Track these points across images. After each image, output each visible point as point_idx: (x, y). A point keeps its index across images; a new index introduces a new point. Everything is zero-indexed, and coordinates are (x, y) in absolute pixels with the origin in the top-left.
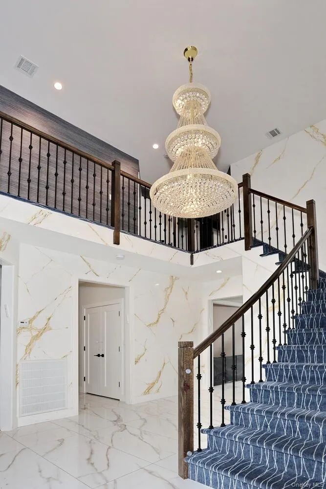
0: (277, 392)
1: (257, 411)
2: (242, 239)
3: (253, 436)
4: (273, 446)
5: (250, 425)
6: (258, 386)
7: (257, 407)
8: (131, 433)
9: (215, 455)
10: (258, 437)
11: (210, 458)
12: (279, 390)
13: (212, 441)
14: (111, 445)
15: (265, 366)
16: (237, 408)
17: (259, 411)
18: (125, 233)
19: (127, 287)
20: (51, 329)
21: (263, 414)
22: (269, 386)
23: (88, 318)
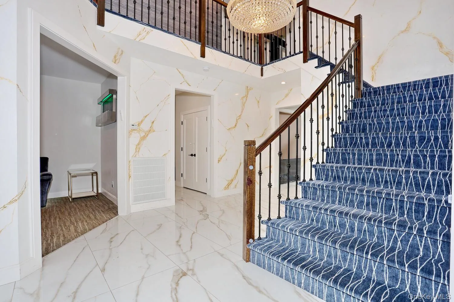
0: (323, 189)
1: (306, 206)
2: (301, 52)
3: (301, 229)
4: (316, 238)
5: (300, 218)
6: (308, 184)
7: (306, 202)
8: (211, 222)
9: (271, 244)
10: (305, 230)
11: (267, 246)
12: (325, 188)
13: (270, 231)
14: (195, 231)
15: (315, 166)
16: (291, 202)
17: (307, 206)
18: (209, 47)
19: (212, 95)
20: (154, 131)
21: (311, 209)
22: (317, 184)
23: (185, 123)
